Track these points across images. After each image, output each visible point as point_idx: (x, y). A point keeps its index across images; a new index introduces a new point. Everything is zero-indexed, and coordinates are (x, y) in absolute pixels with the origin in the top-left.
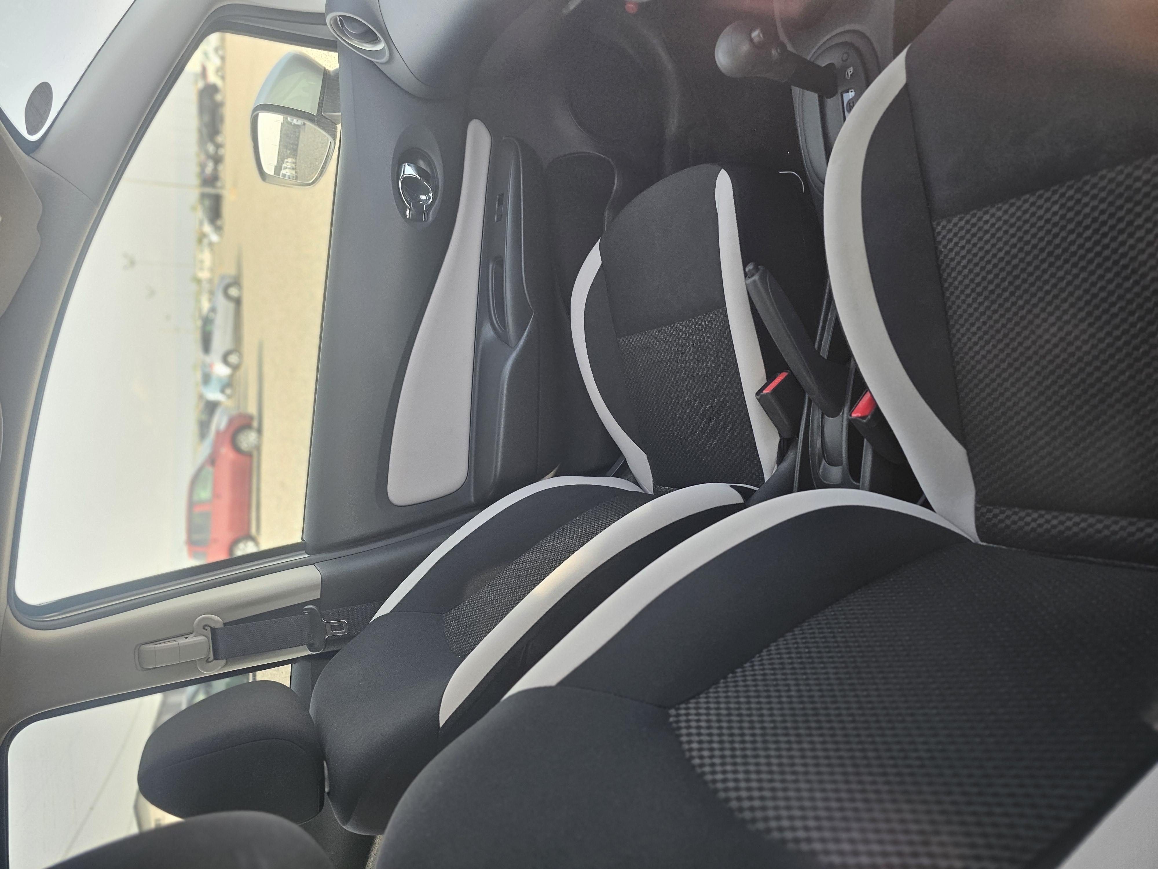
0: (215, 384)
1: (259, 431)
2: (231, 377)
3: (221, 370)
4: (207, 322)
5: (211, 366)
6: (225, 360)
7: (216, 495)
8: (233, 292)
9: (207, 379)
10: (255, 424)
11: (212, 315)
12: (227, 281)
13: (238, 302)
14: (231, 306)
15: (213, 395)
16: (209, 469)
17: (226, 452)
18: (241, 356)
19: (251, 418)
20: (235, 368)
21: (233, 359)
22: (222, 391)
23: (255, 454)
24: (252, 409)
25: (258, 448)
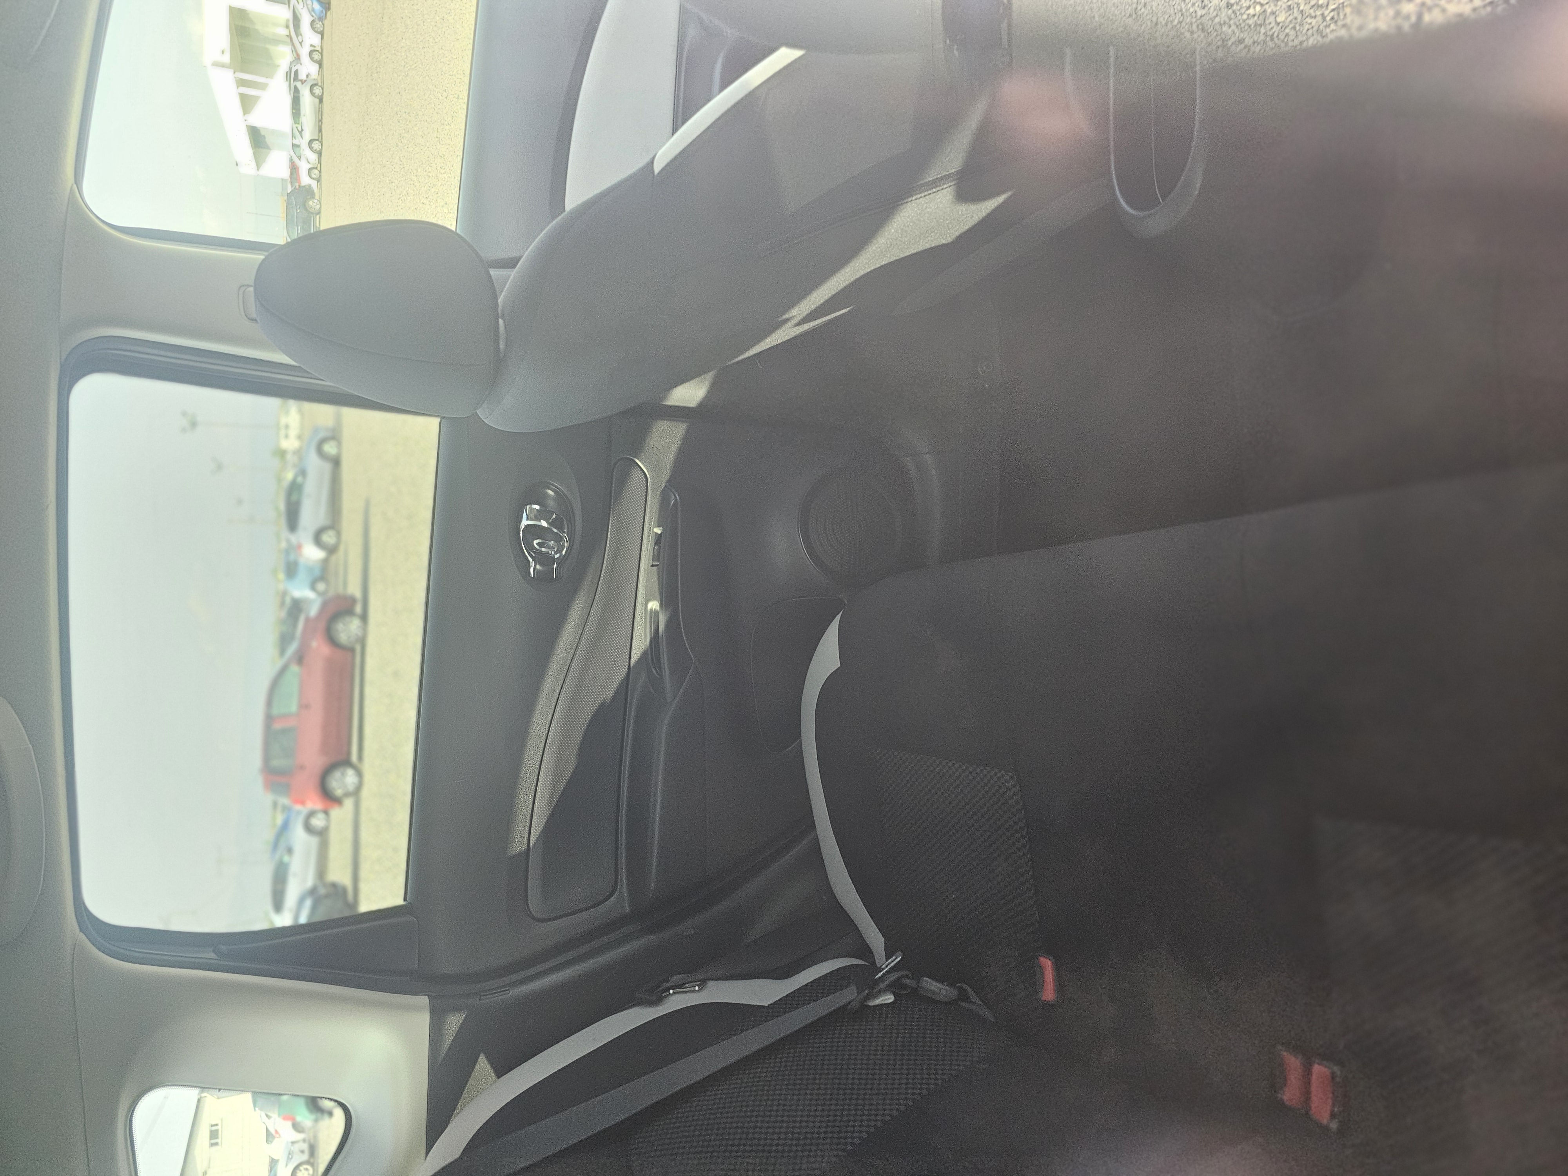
0: (302, 575)
1: (364, 617)
2: (325, 562)
3: (312, 554)
4: (294, 492)
5: (299, 547)
6: (317, 540)
7: (304, 706)
8: (330, 448)
9: (291, 570)
10: (358, 609)
11: (300, 479)
12: (322, 435)
13: (336, 462)
14: (327, 467)
15: (301, 591)
16: (295, 668)
17: (319, 647)
18: (339, 534)
19: (353, 601)
20: (331, 550)
21: (329, 538)
22: (313, 587)
23: (358, 648)
24: (354, 589)
25: (362, 641)
